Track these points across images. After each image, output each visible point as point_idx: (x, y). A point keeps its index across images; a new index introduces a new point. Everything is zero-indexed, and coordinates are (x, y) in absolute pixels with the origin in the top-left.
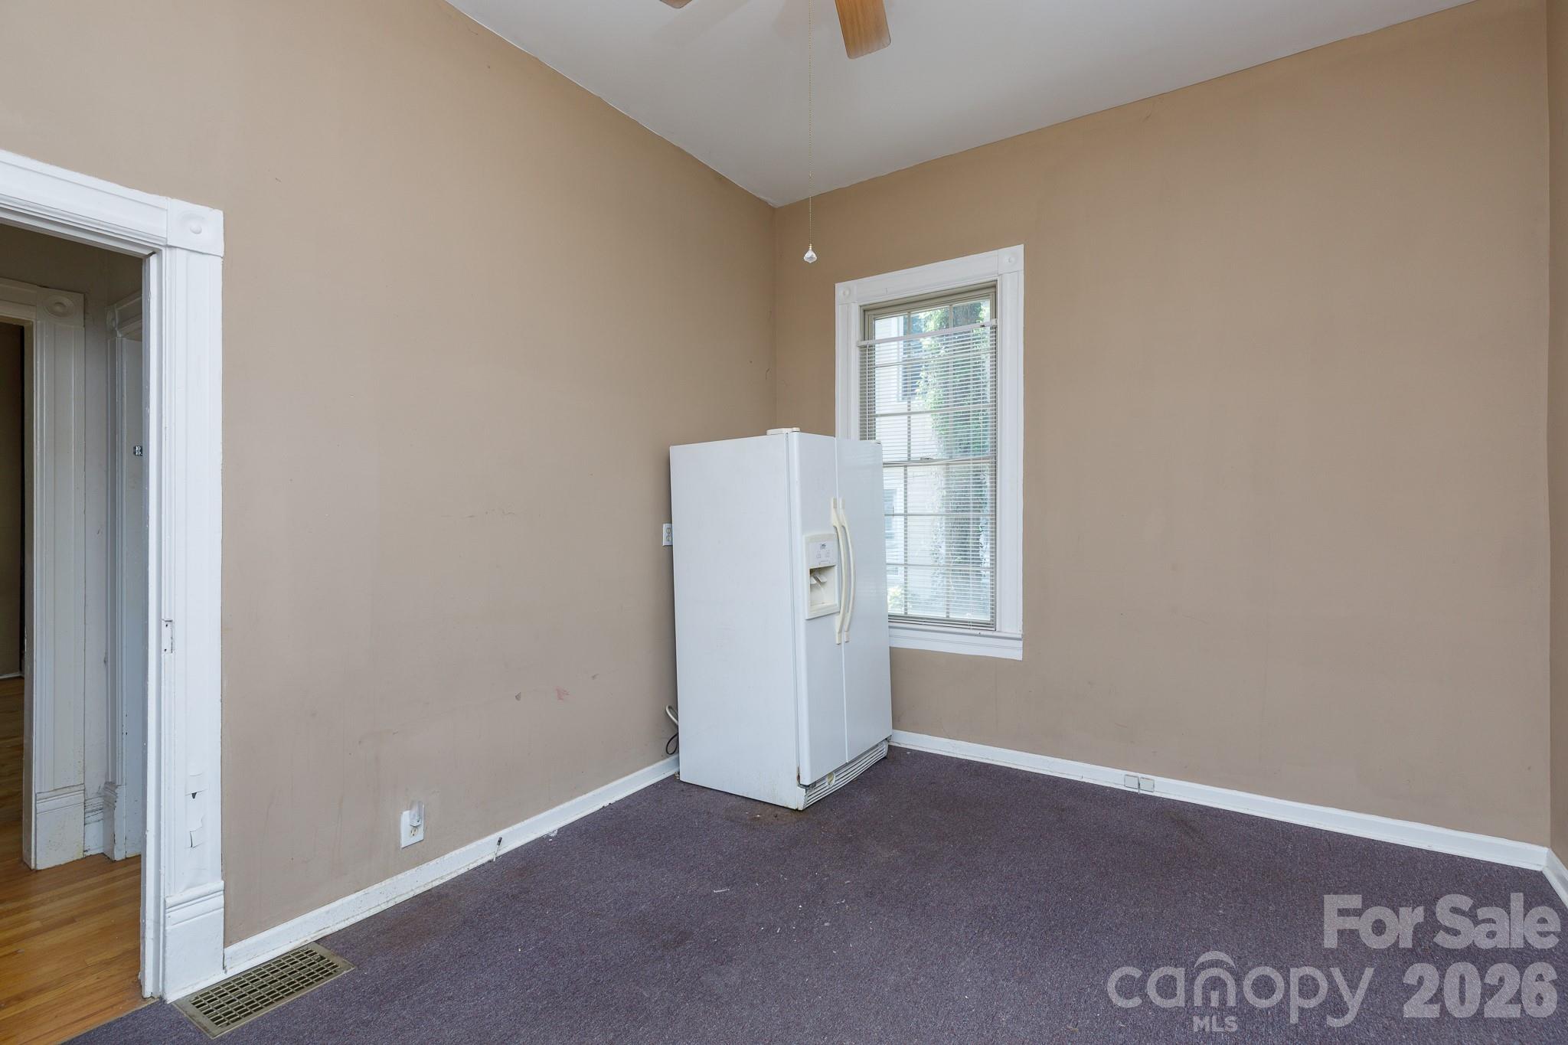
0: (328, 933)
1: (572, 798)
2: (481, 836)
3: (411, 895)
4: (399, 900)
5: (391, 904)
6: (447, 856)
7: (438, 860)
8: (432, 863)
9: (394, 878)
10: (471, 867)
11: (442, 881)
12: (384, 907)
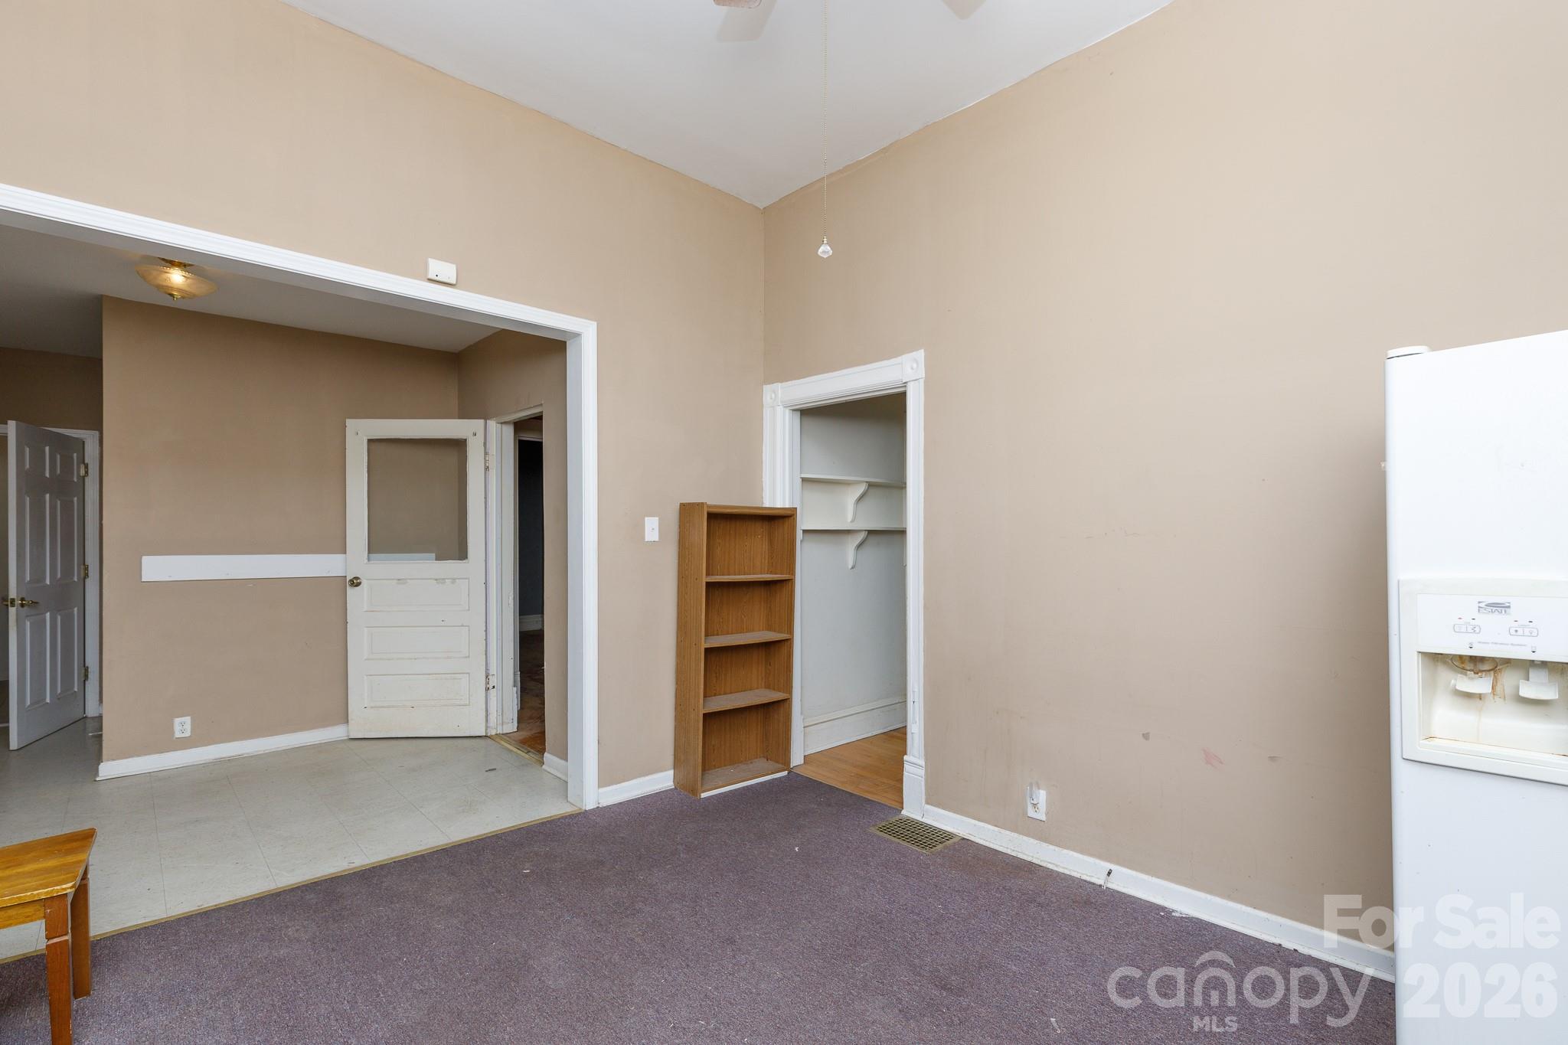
0: (972, 840)
1: (1230, 898)
2: (1100, 857)
3: (1029, 859)
4: (1020, 856)
5: (1014, 854)
6: (1065, 851)
7: (1057, 848)
8: (1052, 847)
9: (1021, 836)
10: (1084, 877)
11: (1055, 869)
12: (1009, 852)
